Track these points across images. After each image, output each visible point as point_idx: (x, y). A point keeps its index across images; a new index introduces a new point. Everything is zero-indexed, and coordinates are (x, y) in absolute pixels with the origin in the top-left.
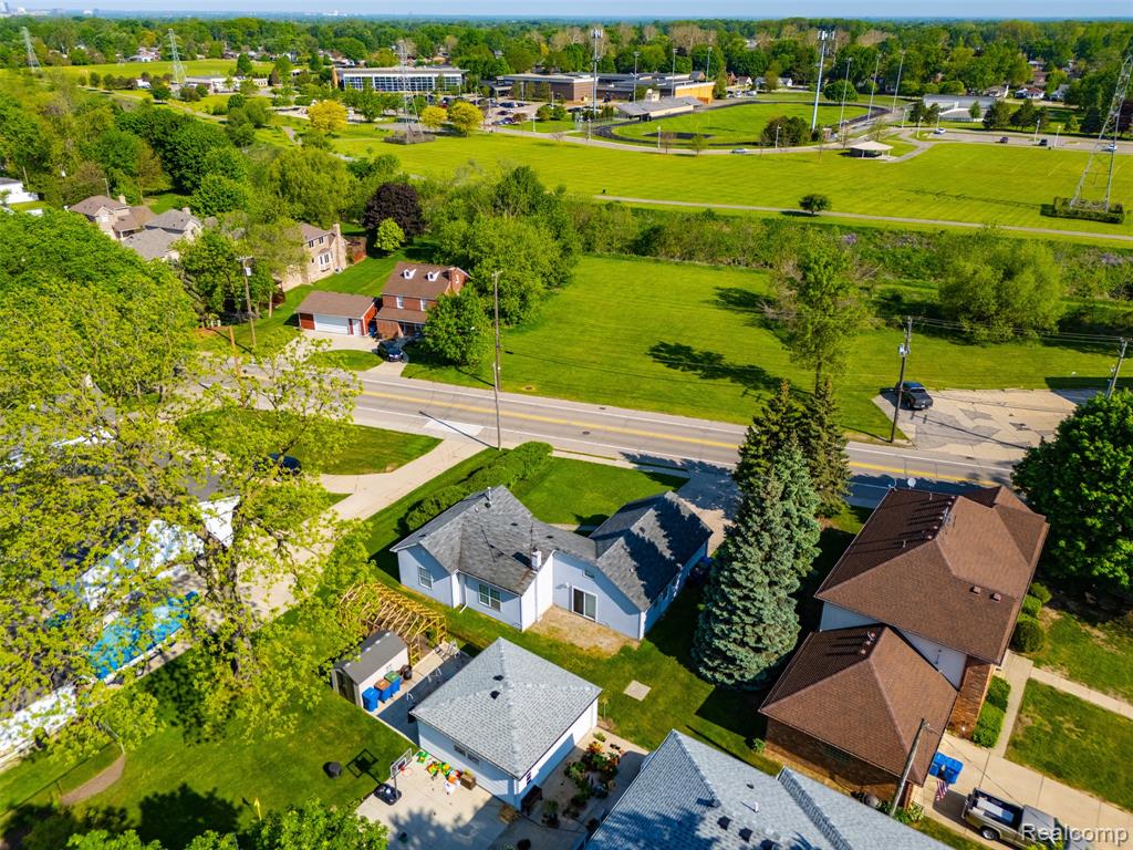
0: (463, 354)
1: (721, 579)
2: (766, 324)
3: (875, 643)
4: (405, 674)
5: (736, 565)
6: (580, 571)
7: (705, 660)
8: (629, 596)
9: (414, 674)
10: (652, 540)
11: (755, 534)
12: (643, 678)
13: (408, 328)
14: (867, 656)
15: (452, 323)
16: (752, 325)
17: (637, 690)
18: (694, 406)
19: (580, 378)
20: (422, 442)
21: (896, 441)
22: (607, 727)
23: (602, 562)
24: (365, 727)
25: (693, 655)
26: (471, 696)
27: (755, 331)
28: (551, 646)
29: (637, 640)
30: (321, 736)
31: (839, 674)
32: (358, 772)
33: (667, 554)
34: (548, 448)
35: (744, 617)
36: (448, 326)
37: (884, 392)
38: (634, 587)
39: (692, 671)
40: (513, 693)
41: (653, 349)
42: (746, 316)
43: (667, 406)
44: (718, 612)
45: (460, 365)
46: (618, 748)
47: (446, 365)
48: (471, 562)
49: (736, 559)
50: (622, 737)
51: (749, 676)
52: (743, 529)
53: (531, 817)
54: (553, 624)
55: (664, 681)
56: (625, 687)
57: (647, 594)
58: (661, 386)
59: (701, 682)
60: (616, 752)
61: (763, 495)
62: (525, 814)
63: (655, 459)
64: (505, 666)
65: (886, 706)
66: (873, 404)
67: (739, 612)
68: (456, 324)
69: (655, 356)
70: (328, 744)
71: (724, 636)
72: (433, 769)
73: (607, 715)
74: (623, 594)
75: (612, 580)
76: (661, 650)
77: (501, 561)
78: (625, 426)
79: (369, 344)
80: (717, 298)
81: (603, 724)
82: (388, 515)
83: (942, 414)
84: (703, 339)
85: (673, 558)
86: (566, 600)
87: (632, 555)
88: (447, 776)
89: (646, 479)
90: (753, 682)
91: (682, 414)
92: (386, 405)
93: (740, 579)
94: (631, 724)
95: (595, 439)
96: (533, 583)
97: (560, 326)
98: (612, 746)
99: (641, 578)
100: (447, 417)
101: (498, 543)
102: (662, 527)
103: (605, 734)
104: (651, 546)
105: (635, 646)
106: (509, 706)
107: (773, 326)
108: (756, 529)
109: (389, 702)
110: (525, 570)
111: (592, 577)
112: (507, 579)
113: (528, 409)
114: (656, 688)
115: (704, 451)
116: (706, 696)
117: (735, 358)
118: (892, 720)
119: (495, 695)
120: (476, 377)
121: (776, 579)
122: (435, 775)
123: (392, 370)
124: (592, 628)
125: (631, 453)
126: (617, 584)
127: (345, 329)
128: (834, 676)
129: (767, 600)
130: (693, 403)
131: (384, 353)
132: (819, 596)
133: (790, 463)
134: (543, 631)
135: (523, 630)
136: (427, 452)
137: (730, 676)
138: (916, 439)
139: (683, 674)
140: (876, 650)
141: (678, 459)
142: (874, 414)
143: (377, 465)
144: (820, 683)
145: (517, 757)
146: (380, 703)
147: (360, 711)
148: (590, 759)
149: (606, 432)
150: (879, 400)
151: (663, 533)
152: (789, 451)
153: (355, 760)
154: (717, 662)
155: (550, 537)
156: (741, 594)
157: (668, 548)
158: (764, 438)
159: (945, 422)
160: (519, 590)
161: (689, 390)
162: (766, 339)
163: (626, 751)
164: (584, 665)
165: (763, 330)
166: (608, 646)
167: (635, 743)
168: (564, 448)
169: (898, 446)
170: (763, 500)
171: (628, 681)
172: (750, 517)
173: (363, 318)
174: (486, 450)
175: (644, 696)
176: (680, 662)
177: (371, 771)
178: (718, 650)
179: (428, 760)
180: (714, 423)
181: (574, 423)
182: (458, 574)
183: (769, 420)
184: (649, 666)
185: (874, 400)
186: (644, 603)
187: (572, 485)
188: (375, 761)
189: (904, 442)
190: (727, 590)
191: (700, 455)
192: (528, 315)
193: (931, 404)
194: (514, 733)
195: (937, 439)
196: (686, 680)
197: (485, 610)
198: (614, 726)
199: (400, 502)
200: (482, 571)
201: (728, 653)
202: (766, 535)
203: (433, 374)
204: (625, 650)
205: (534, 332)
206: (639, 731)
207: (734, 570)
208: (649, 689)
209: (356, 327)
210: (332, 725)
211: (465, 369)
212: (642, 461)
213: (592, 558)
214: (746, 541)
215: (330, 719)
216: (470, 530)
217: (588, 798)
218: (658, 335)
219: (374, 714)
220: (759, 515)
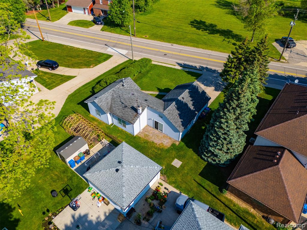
0: (122, 22)
1: (216, 126)
2: (234, 13)
3: (281, 156)
4: (87, 153)
5: (223, 120)
6: (157, 115)
7: (205, 153)
8: (176, 126)
9: (91, 152)
10: (186, 102)
11: (233, 108)
12: (179, 158)
13: (105, 12)
14: (277, 164)
15: (118, 10)
16: (228, 14)
17: (177, 163)
18: (206, 45)
19: (165, 33)
20: (105, 56)
21: (282, 60)
22: (164, 179)
23: (166, 113)
24: (69, 175)
25: (200, 149)
26: (108, 170)
27: (229, 16)
28: (145, 142)
29: (178, 141)
30: (52, 178)
31: (264, 171)
32: (64, 194)
33: (192, 108)
34: (150, 61)
35: (223, 141)
36: (116, 11)
37: (276, 41)
38: (178, 122)
39: (199, 155)
40: (125, 170)
41: (191, 22)
42: (227, 10)
43: (196, 44)
44: (212, 138)
45: (122, 27)
46: (167, 189)
47: (117, 27)
48: (114, 109)
49: (223, 118)
50: (169, 184)
51: (222, 162)
52: (228, 106)
53: (130, 220)
54: (146, 133)
55: (187, 160)
56: (172, 162)
57: (183, 125)
58: (194, 37)
59: (202, 161)
60: (166, 191)
61: (240, 92)
62: (128, 218)
63: (189, 65)
64: (124, 157)
65: (284, 187)
66: (273, 45)
67: (221, 139)
68: (119, 10)
69: (192, 25)
70: (54, 181)
71: (213, 146)
72: (94, 195)
73: (164, 174)
74: (173, 125)
75: (170, 120)
76: (187, 146)
77: (126, 109)
78: (180, 52)
79: (90, 18)
80: (216, 3)
81: (163, 178)
82: (89, 85)
83: (298, 50)
84: (211, 19)
85: (194, 109)
86: (152, 124)
87: (178, 109)
88: (99, 199)
89: (186, 74)
90: (224, 164)
91: (201, 48)
92: (94, 41)
93: (224, 126)
94: (173, 178)
95: (168, 57)
96: (138, 119)
97: (160, 13)
98: (165, 188)
99: (181, 118)
100: (114, 46)
101: (126, 102)
102: (191, 96)
103: (163, 183)
104: (186, 105)
105: (177, 143)
106: (123, 176)
107: (236, 14)
108: (234, 106)
109: (80, 164)
110: (135, 114)
111: (162, 117)
112: (128, 117)
113: (146, 45)
114: (184, 163)
115: (209, 63)
116: (204, 167)
117: (221, 26)
118: (286, 194)
119: (117, 170)
120: (127, 31)
121: (240, 127)
122: (94, 198)
123: (98, 28)
124: (161, 135)
125: (180, 63)
126: (171, 121)
127: (82, 12)
128: (262, 171)
129: (235, 135)
130: (205, 44)
131: (95, 21)
132: (257, 133)
133: (252, 75)
134: (142, 136)
135: (135, 135)
136: (106, 60)
137: (215, 161)
138: (289, 60)
139: (195, 156)
140: (282, 161)
141: (198, 65)
142: (273, 49)
143: (88, 65)
144: (255, 173)
145: (124, 200)
146: (76, 164)
147: (68, 168)
148: (156, 194)
149: (173, 54)
150: (275, 44)
151: (191, 99)
152: (252, 70)
153: (63, 189)
154: (209, 155)
155: (146, 100)
156: (223, 132)
157: (193, 105)
158: (235, 60)
159: (299, 53)
160: (132, 122)
161: (204, 38)
162: (233, 19)
163: (170, 191)
164: (157, 151)
165: (232, 15)
166: (167, 143)
167: (174, 187)
168: (156, 60)
169: (282, 62)
170: (240, 94)
171: (173, 159)
172: (232, 101)
173: (88, 8)
174: (128, 61)
175: (179, 166)
176: (194, 152)
177: (69, 194)
178: (210, 151)
179: (92, 192)
180: (213, 52)
181: (161, 51)
182: (110, 113)
183: (238, 52)
184: (182, 153)
185: (273, 44)
186: (181, 128)
187: (158, 76)
188: (71, 190)
189: (284, 61)
190: (217, 130)
191: (207, 64)
192: (148, 8)
193: (295, 46)
194: (124, 188)
195: (297, 60)
196: (196, 160)
197: (120, 126)
198: (167, 179)
199: (94, 80)
200: (119, 113)
201: (215, 153)
202: (238, 109)
203: (111, 30)
204: (173, 145)
205: (150, 15)
206: (176, 182)
207: (222, 123)
208: (182, 163)
209: (86, 11)
210: (57, 173)
211: (123, 28)
212: (184, 66)
213: (162, 111)
214: (229, 111)
215: (57, 171)
216: (115, 95)
217: (154, 212)
218: (194, 17)
219: (73, 169)
220: (237, 100)
